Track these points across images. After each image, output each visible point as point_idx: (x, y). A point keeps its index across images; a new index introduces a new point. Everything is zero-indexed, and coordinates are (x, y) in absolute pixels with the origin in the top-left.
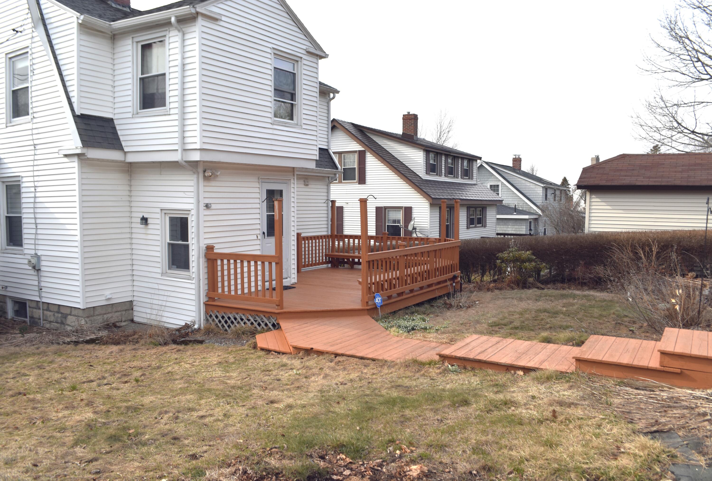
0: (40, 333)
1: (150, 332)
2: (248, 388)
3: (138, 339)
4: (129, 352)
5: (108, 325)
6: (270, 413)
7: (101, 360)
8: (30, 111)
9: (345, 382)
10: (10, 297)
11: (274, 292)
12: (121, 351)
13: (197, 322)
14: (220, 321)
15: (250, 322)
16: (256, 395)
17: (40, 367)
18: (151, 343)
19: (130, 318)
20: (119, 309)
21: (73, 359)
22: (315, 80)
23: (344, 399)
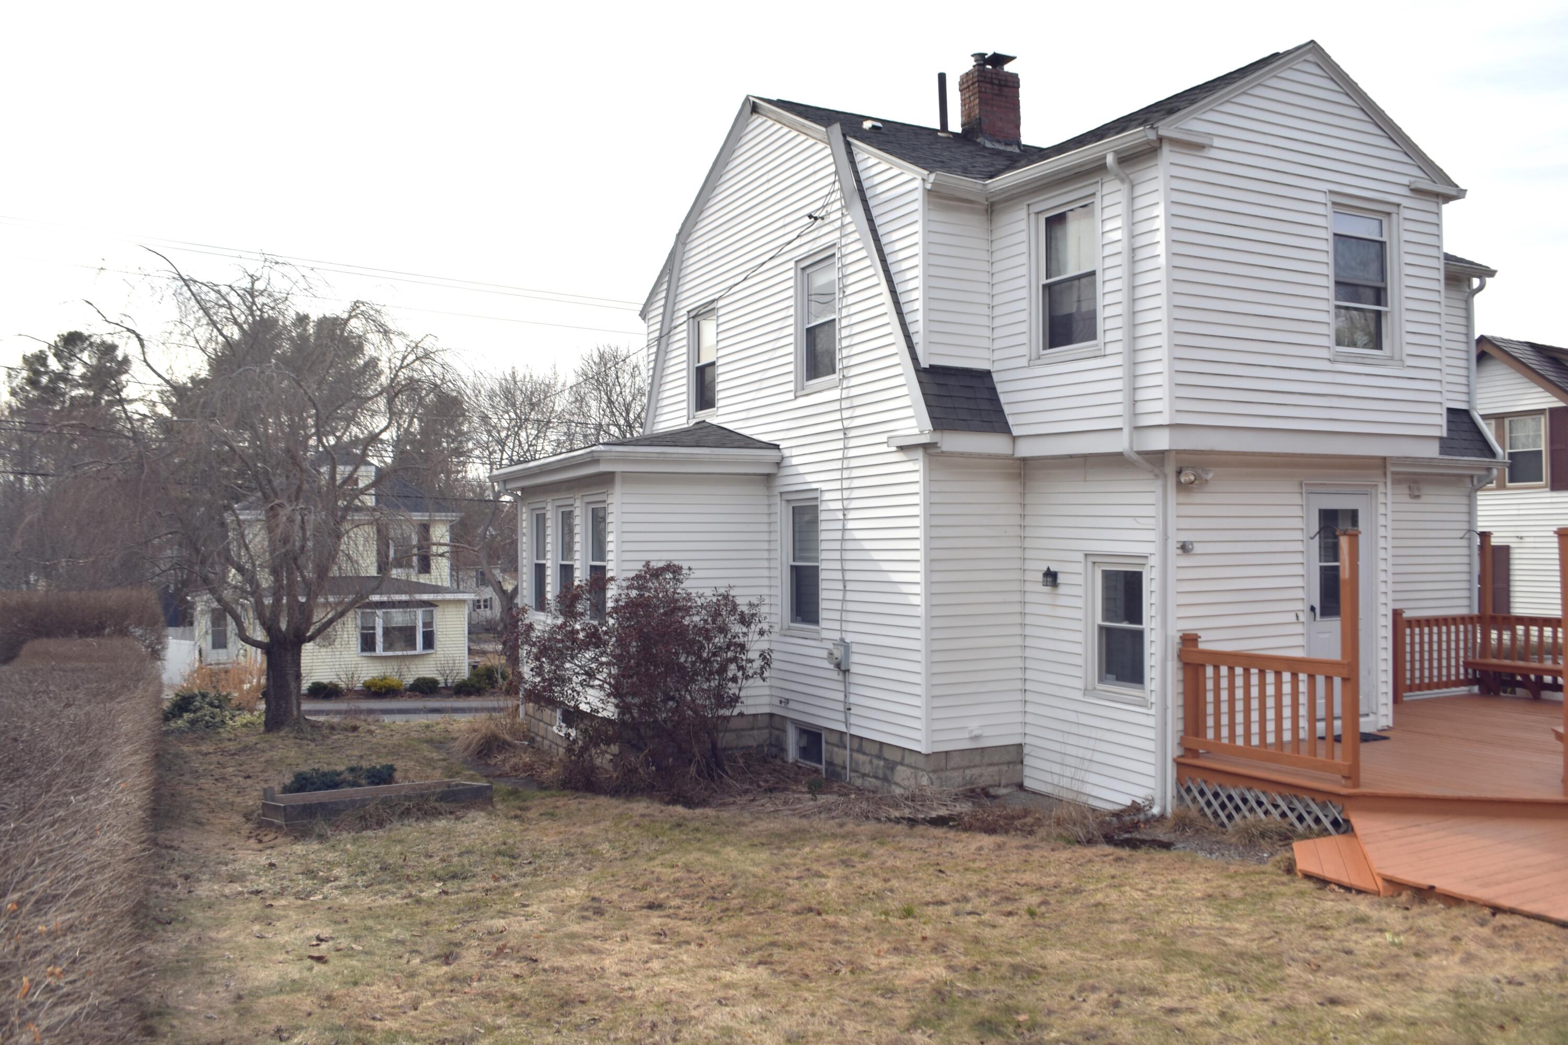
0: (846, 795)
1: (1059, 813)
2: (1275, 961)
3: (1032, 825)
4: (1015, 851)
5: (973, 790)
6: (1328, 1027)
7: (960, 861)
8: (838, 366)
9: (1520, 979)
10: (794, 722)
11: (1338, 747)
12: (1000, 847)
13: (1158, 801)
14: (1209, 804)
15: (1279, 811)
16: (1295, 980)
17: (846, 863)
18: (1060, 836)
19: (1016, 780)
20: (996, 759)
21: (905, 855)
22: (1434, 252)
23: (1517, 1019)
